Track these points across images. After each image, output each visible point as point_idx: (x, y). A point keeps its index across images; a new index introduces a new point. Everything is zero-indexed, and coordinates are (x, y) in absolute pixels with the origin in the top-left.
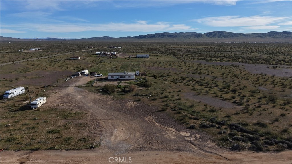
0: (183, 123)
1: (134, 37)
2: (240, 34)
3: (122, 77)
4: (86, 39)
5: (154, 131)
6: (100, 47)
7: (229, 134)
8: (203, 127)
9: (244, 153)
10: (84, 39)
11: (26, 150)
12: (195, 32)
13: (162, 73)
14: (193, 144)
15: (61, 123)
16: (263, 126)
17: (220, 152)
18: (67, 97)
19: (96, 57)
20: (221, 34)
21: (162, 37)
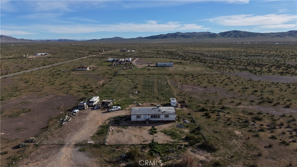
1: (145, 38)
20: (236, 34)
21: (175, 38)
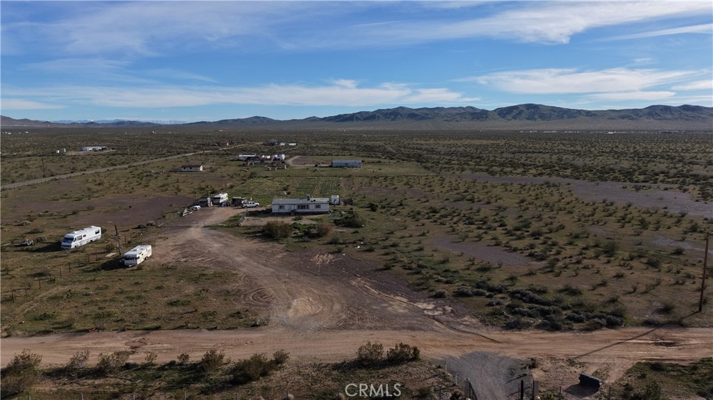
0: (423, 289)
1: (325, 119)
2: (579, 112)
3: (303, 207)
4: (210, 122)
5: (368, 301)
6: (245, 143)
7: (508, 306)
8: (461, 294)
9: (526, 333)
10: (205, 122)
11: (137, 330)
12: (472, 108)
13: (389, 200)
14: (437, 320)
15: (191, 289)
16: (574, 292)
17: (484, 332)
18: (191, 246)
19: (240, 166)
20: (533, 111)
21: (393, 120)
